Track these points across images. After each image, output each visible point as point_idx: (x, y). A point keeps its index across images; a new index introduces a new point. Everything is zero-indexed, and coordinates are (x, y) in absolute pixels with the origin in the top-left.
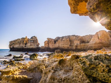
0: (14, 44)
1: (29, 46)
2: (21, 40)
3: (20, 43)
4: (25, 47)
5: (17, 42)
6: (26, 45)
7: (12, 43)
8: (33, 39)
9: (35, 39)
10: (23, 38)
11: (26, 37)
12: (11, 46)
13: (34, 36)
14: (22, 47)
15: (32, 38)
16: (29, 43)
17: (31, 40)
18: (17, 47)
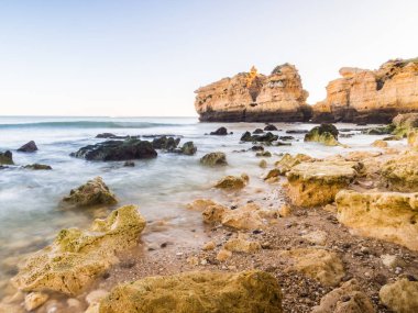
0: (211, 96)
1: (265, 102)
2: (234, 82)
3: (233, 94)
4: (253, 105)
5: (222, 90)
6: (254, 100)
7: (204, 96)
8: (283, 77)
9: (291, 77)
10: (244, 75)
11: (253, 69)
12: (200, 103)
13: (286, 65)
14: (242, 106)
15: (277, 71)
16: (268, 90)
17: (272, 79)
18: (223, 108)
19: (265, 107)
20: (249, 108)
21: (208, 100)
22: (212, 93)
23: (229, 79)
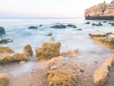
0: (89, 12)
1: (107, 13)
2: (97, 7)
3: (96, 11)
4: (102, 14)
5: (93, 10)
6: (103, 13)
11: (105, 2)
12: (86, 14)
14: (99, 15)
15: (112, 2)
16: (108, 9)
17: (110, 5)
18: (93, 15)
19: (106, 15)
20: (101, 15)
21: (89, 13)
22: (90, 10)
23: (96, 6)
